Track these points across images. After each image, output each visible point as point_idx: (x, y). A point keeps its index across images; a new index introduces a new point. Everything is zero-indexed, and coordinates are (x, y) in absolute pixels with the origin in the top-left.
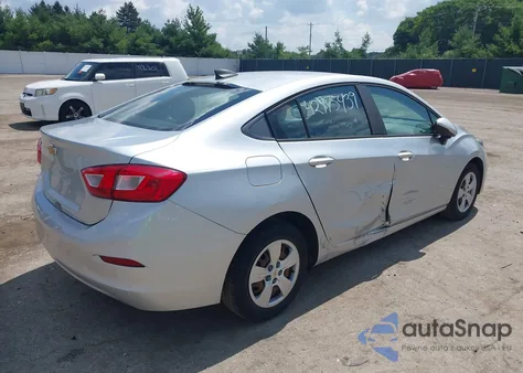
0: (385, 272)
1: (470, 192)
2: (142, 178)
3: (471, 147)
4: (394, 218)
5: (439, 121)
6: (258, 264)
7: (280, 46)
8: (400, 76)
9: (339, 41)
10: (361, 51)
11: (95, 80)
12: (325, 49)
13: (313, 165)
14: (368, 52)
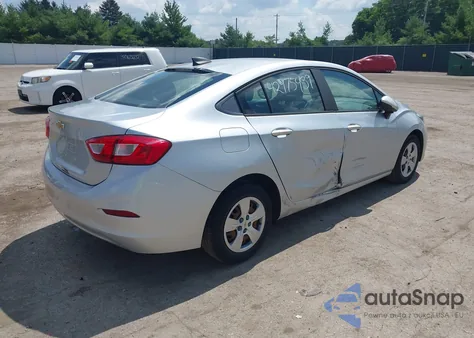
0: (338, 226)
1: (412, 159)
2: (135, 146)
3: (412, 120)
4: (345, 180)
5: (384, 99)
6: (232, 217)
7: (249, 36)
8: (358, 61)
9: (302, 30)
10: (323, 40)
11: (84, 69)
12: (290, 38)
13: (275, 136)
14: (329, 40)
